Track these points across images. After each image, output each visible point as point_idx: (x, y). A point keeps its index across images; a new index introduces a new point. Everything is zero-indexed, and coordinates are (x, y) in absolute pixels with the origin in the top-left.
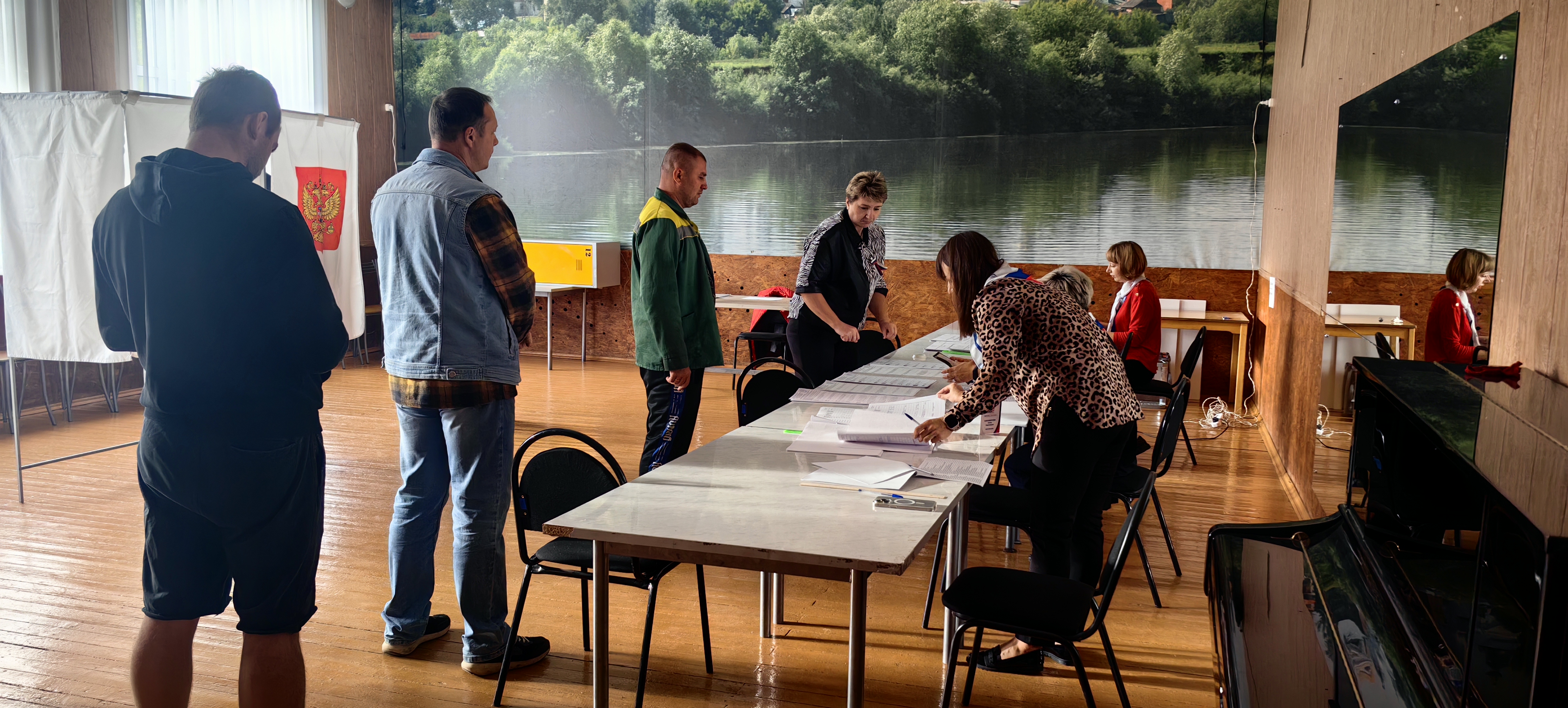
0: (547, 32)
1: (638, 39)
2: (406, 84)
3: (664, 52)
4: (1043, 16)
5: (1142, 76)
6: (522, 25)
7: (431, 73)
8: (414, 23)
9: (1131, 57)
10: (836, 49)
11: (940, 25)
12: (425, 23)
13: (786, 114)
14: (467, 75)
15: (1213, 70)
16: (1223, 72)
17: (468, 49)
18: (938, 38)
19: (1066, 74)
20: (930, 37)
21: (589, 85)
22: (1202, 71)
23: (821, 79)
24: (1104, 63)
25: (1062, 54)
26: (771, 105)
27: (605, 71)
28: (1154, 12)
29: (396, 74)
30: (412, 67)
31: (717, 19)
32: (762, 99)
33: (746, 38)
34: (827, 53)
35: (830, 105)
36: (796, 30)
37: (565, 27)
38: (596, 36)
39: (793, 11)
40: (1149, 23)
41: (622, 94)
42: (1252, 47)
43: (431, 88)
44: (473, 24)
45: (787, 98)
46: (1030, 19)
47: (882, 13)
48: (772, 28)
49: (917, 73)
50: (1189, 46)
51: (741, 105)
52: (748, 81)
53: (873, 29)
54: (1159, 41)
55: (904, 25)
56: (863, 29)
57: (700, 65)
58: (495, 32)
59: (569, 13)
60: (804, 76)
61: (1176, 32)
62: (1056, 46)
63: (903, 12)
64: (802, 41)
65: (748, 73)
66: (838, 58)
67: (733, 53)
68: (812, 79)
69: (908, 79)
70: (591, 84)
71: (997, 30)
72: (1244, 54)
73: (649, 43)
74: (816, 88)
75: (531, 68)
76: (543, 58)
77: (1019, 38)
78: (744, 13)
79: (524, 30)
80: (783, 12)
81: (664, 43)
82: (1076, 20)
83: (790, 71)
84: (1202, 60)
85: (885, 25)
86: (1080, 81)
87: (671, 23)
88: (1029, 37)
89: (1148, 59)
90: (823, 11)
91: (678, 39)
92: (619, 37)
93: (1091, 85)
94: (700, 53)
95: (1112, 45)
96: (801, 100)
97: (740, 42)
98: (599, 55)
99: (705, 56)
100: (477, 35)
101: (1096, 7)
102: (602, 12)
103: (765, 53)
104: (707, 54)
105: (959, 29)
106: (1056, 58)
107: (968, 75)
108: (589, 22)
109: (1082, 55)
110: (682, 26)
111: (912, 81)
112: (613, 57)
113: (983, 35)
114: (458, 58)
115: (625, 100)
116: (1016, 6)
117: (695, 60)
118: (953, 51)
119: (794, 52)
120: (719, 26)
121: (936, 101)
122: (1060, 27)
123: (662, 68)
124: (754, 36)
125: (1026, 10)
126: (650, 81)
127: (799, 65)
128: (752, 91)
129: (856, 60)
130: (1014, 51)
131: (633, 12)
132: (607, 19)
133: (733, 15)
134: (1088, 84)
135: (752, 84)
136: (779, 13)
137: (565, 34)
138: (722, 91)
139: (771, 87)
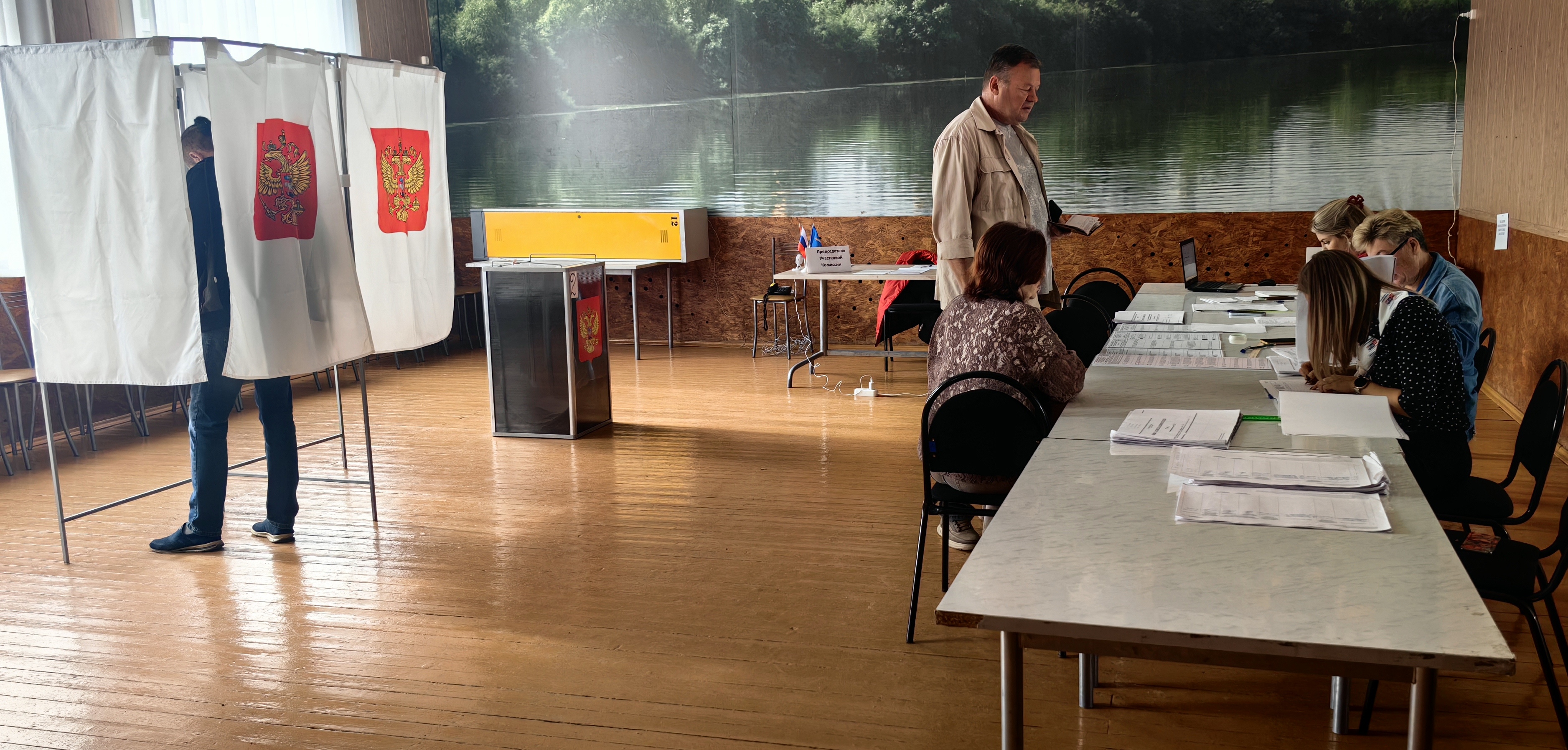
2: (444, 31)
7: (473, 18)
13: (898, 50)
14: (516, 19)
21: (662, 25)
23: (938, 6)
26: (880, 40)
27: (681, 8)
29: (431, 20)
30: (450, 12)
32: (869, 33)
35: (950, 37)
41: (702, 34)
43: (473, 36)
45: (899, 31)
51: (844, 41)
52: (851, 13)
60: (918, 4)
65: (852, 3)
68: (929, 7)
69: (1042, 3)
70: (665, 23)
74: (933, 18)
75: (593, 8)
93: (1258, 2)
96: (915, 32)
111: (1047, 5)
115: (706, 40)
121: (1075, 27)
123: (748, 2)
126: (735, 16)
128: (857, 24)
134: (1254, 2)
135: (856, 16)
138: (821, 26)
139: (879, 18)
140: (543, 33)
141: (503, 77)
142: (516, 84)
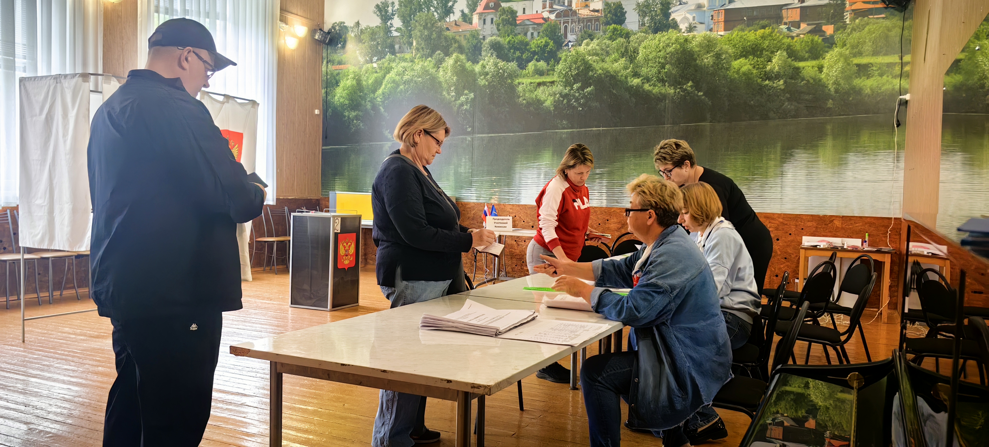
0: (415, 63)
1: (471, 66)
2: (329, 97)
3: (487, 74)
4: (740, 42)
5: (812, 81)
6: (400, 59)
7: (344, 90)
8: (335, 60)
9: (803, 68)
10: (598, 68)
11: (669, 50)
12: (342, 60)
13: (564, 112)
14: (365, 91)
15: (864, 76)
16: (872, 77)
17: (367, 75)
18: (667, 59)
19: (757, 81)
20: (662, 58)
21: (439, 96)
22: (856, 76)
23: (588, 88)
24: (784, 72)
25: (754, 67)
26: (555, 106)
27: (450, 87)
28: (820, 36)
29: (323, 91)
30: (333, 87)
31: (521, 51)
32: (549, 102)
33: (539, 63)
34: (592, 71)
35: (594, 105)
36: (572, 57)
37: (426, 60)
38: (444, 65)
39: (570, 44)
40: (817, 44)
41: (460, 101)
42: (894, 59)
43: (343, 100)
44: (370, 59)
45: (565, 101)
46: (731, 44)
47: (629, 43)
48: (556, 56)
49: (653, 82)
50: (846, 59)
51: (535, 106)
52: (540, 91)
53: (624, 54)
54: (823, 57)
55: (644, 51)
56: (616, 54)
57: (510, 81)
58: (383, 64)
59: (428, 51)
60: (577, 86)
61: (836, 50)
62: (750, 62)
63: (643, 42)
64: (576, 64)
65: (540, 85)
66: (600, 74)
67: (531, 73)
68: (582, 88)
69: (647, 87)
70: (441, 95)
71: (708, 52)
72: (888, 64)
73: (477, 68)
74: (585, 94)
75: (405, 86)
76: (412, 80)
77: (724, 56)
78: (538, 47)
79: (401, 62)
80: (563, 45)
81: (487, 68)
82: (764, 43)
83: (568, 84)
84: (856, 68)
85: (631, 51)
86: (767, 85)
87: (492, 55)
88: (730, 56)
89: (816, 69)
90: (590, 43)
91: (496, 65)
92: (459, 65)
93: (775, 88)
94: (510, 74)
95: (790, 60)
96: (574, 102)
97: (535, 66)
98: (446, 77)
99: (513, 75)
100: (373, 66)
101: (778, 34)
102: (449, 49)
103: (552, 72)
104: (514, 74)
105: (681, 52)
106: (750, 70)
107: (688, 83)
108: (441, 56)
109: (768, 68)
110: (498, 57)
111: (649, 88)
112: (455, 78)
113: (698, 56)
114: (361, 80)
115: (462, 105)
116: (721, 36)
117: (506, 78)
118: (677, 67)
119: (570, 71)
120: (522, 56)
121: (665, 101)
122: (753, 49)
123: (485, 84)
124: (545, 62)
125: (729, 38)
126: (478, 92)
127: (573, 79)
128: (542, 97)
129: (611, 75)
130: (720, 66)
131: (469, 49)
132: (452, 54)
133: (531, 48)
134: (773, 87)
135: (542, 93)
136: (561, 46)
137: (426, 64)
138: (523, 98)
139: (555, 94)
140: (379, 99)
141: (357, 122)
142: (363, 126)
